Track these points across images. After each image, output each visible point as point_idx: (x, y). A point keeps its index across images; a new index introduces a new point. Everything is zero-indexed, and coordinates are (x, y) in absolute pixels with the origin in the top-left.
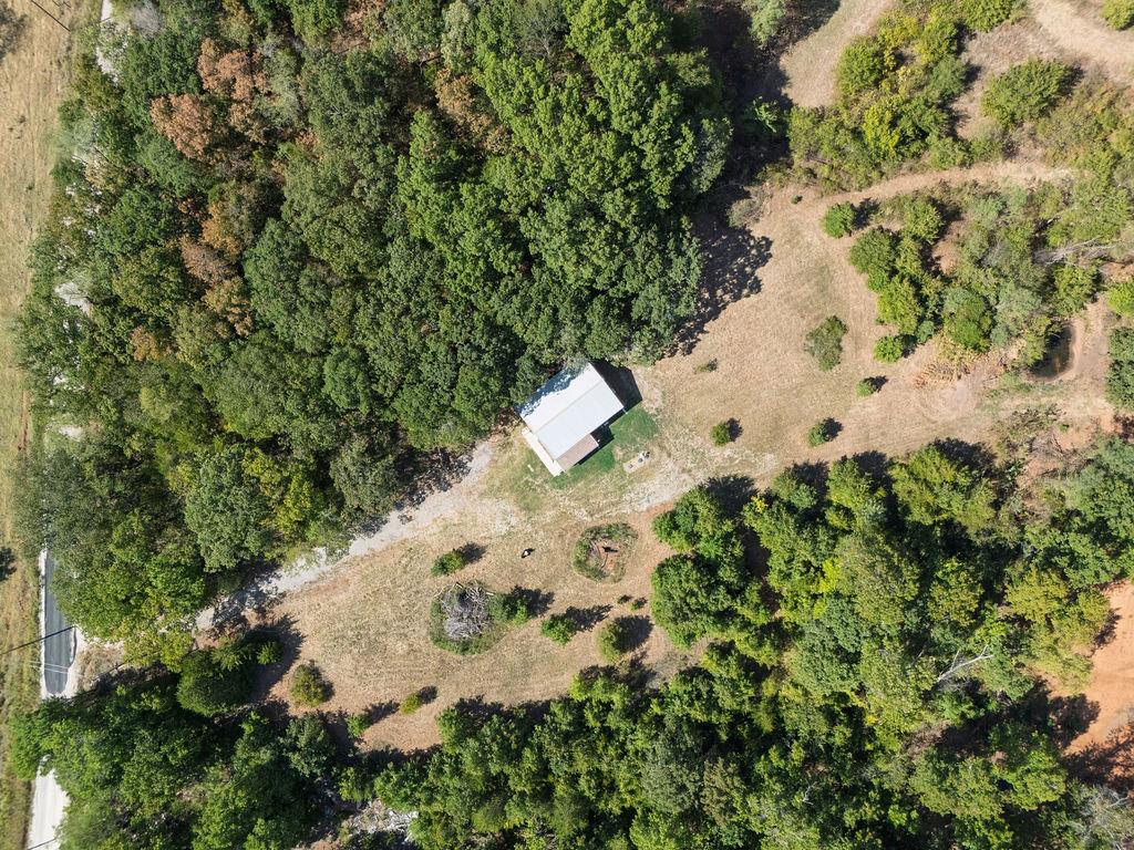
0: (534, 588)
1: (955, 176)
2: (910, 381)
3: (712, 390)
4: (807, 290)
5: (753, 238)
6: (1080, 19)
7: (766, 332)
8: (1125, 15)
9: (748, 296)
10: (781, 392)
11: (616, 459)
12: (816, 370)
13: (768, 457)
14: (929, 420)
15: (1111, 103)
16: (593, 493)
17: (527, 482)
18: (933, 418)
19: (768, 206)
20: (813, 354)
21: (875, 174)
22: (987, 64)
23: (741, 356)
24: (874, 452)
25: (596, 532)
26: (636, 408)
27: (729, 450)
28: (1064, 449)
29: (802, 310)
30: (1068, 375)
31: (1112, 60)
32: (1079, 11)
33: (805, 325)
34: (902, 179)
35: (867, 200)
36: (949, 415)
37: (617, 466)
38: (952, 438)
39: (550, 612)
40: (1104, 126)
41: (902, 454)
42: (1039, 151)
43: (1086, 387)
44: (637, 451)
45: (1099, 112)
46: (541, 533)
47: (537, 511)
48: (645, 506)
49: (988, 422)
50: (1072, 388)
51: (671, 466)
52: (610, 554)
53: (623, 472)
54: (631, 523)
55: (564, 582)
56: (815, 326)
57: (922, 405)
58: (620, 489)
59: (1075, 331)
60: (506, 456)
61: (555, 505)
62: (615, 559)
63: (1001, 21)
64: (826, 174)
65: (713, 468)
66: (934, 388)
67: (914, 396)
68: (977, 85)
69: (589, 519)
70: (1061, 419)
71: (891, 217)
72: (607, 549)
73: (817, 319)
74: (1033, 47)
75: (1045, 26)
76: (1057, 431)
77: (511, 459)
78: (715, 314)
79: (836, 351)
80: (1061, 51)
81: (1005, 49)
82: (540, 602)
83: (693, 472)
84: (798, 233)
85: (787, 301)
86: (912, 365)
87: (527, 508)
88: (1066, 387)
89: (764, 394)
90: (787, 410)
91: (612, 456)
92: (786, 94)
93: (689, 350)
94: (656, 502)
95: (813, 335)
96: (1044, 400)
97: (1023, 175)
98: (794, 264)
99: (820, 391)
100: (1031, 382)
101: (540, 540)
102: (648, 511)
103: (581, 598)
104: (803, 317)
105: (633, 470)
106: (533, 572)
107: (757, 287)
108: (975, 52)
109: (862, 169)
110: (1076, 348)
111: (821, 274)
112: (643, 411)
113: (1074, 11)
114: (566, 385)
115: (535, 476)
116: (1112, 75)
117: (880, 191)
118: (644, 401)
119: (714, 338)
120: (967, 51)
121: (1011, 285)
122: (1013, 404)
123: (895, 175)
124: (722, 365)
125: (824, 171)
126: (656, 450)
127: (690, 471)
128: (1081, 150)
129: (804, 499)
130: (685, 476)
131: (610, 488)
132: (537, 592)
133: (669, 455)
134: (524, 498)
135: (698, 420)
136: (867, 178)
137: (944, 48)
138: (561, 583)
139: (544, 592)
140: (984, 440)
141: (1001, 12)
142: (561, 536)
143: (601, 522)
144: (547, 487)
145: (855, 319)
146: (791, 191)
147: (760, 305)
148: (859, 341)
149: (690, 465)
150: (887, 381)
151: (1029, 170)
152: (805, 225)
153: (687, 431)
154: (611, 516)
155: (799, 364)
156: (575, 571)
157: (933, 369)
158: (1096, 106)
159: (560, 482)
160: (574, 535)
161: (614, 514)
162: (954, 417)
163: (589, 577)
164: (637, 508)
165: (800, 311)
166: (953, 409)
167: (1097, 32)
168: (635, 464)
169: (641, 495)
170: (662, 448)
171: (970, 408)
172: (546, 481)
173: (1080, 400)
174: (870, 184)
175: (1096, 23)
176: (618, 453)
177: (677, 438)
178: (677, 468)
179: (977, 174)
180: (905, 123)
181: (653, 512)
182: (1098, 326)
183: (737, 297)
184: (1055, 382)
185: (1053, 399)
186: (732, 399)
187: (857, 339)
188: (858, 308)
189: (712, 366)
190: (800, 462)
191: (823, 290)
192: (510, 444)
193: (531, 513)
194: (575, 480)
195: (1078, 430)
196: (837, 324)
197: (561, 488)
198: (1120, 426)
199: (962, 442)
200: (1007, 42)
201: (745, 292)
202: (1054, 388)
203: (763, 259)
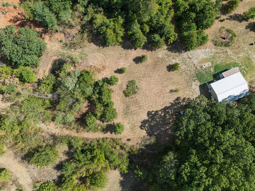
0: (252, 32)
1: (73, 133)
2: (107, 69)
3: (174, 83)
4: (133, 108)
5: (146, 130)
6: (17, 177)
7: (150, 98)
8: (3, 174)
9: (153, 111)
10: (150, 77)
11: (213, 68)
12: (137, 81)
13: (160, 56)
14: (104, 55)
15: (16, 144)
16: (224, 59)
17: (247, 68)
18: (103, 55)
19: (139, 141)
20: (137, 86)
21: (101, 142)
22: (52, 169)
23: (161, 92)
24: (125, 49)
25: (227, 45)
26: (202, 84)
27: (173, 62)
28: (63, 34)
29: (136, 102)
30: (55, 58)
31: (11, 159)
32: (17, 179)
33: (137, 97)
34: (91, 137)
35: (104, 133)
36: (97, 55)
37: (214, 66)
38: (98, 47)
39: (248, 23)
40: (20, 137)
41: (116, 46)
42: (43, 134)
43: (50, 52)
44: (205, 69)
45: (21, 142)
46: (246, 50)
47: (245, 57)
48: (207, 50)
49: (86, 49)
50: (55, 53)
51: (195, 61)
52: (223, 36)
53: (212, 63)
54: (213, 45)
55: (241, 32)
56: (133, 96)
57: (105, 60)
58: (214, 58)
59: (49, 72)
60: (252, 79)
61: (239, 58)
62: (222, 35)
63: (44, 183)
64: (117, 146)
65: (180, 57)
66: (100, 65)
67: (107, 64)
68: (57, 163)
69: (228, 50)
70: (61, 44)
71: (99, 125)
72: (224, 38)
73: (132, 98)
74: (35, 171)
75: (30, 178)
76: (64, 41)
77: (251, 77)
78: (166, 108)
79: (129, 85)
80: (27, 167)
81: (45, 173)
82: (251, 27)
83: (187, 57)
84: (131, 128)
85: (141, 106)
86: (105, 74)
87: (249, 59)
88: (57, 54)
89: (156, 77)
90: (150, 70)
91: (215, 69)
92: (121, 177)
93: (178, 99)
94: (203, 50)
95: (135, 93)
96: (65, 52)
97: (50, 128)
98: (135, 118)
99: (138, 73)
100: (67, 59)
101: (247, 47)
102: (206, 48)
103: (236, 25)
104: (137, 100)
105: (208, 63)
106: (251, 37)
107: (149, 113)
108: (55, 174)
109: (105, 144)
110: (50, 66)
111: (127, 112)
112: (200, 82)
113: (18, 180)
114: (229, 97)
115: (244, 69)
116: (12, 154)
117: (100, 135)
118: (199, 85)
119: (169, 100)
120: (57, 176)
121: (70, 89)
122: (75, 54)
123: (93, 139)
124: (168, 91)
125: (118, 148)
126: (198, 68)
127: (188, 58)
128: (30, 130)
129: (157, 37)
130: (190, 56)
131: (218, 59)
132: (251, 30)
133: (194, 65)
134: (249, 63)
135: (181, 74)
136: (103, 141)
137: (67, 180)
138: (242, 31)
139: (248, 30)
140: (88, 43)
141: (44, 187)
142: (239, 47)
143: (224, 48)
144: (241, 64)
145: (120, 95)
146: (130, 144)
147: (150, 107)
148: (120, 87)
149: (188, 60)
150: (115, 71)
151: (48, 129)
152: (128, 131)
153: (186, 72)
154: (219, 49)
155: (142, 85)
156: (237, 34)
157: (99, 71)
158: (21, 145)
159: (235, 65)
160: (234, 46)
161: (218, 50)
162: (96, 54)
163: (232, 31)
164: (210, 50)
165: (137, 102)
166: (95, 56)
167: (13, 171)
168: (207, 65)
169: (207, 54)
170: (196, 68)
171: (90, 55)
172: (241, 66)
173: (54, 48)
174: (103, 139)
175: (12, 174)
176: (212, 70)
177: (190, 70)
178: (193, 60)
179: (66, 132)
180: (89, 156)
181: (205, 47)
182: (41, 71)
183: (157, 112)
184: (60, 57)
185: (62, 51)
186: (167, 78)
187: (121, 88)
188: (118, 98)
189: (171, 91)
190: (150, 52)
191: (128, 107)
192: (250, 82)
193: (248, 57)
194: (230, 64)
195: (57, 39)
196: (126, 94)
197: (236, 63)
198: (43, 36)
199: (95, 44)
200: (44, 175)
201: (153, 113)
202: (61, 55)
203: (144, 123)
